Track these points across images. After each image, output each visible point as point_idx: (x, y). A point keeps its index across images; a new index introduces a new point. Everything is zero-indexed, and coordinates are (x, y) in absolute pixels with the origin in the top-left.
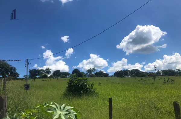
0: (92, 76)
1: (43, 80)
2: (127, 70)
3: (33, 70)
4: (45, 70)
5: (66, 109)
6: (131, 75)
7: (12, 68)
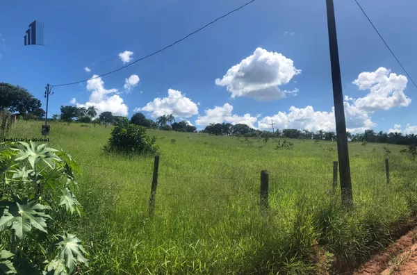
0: (166, 128)
1: (82, 126)
2: (229, 125)
3: (67, 107)
4: (87, 109)
5: (45, 151)
6: (234, 132)
7: (34, 100)
